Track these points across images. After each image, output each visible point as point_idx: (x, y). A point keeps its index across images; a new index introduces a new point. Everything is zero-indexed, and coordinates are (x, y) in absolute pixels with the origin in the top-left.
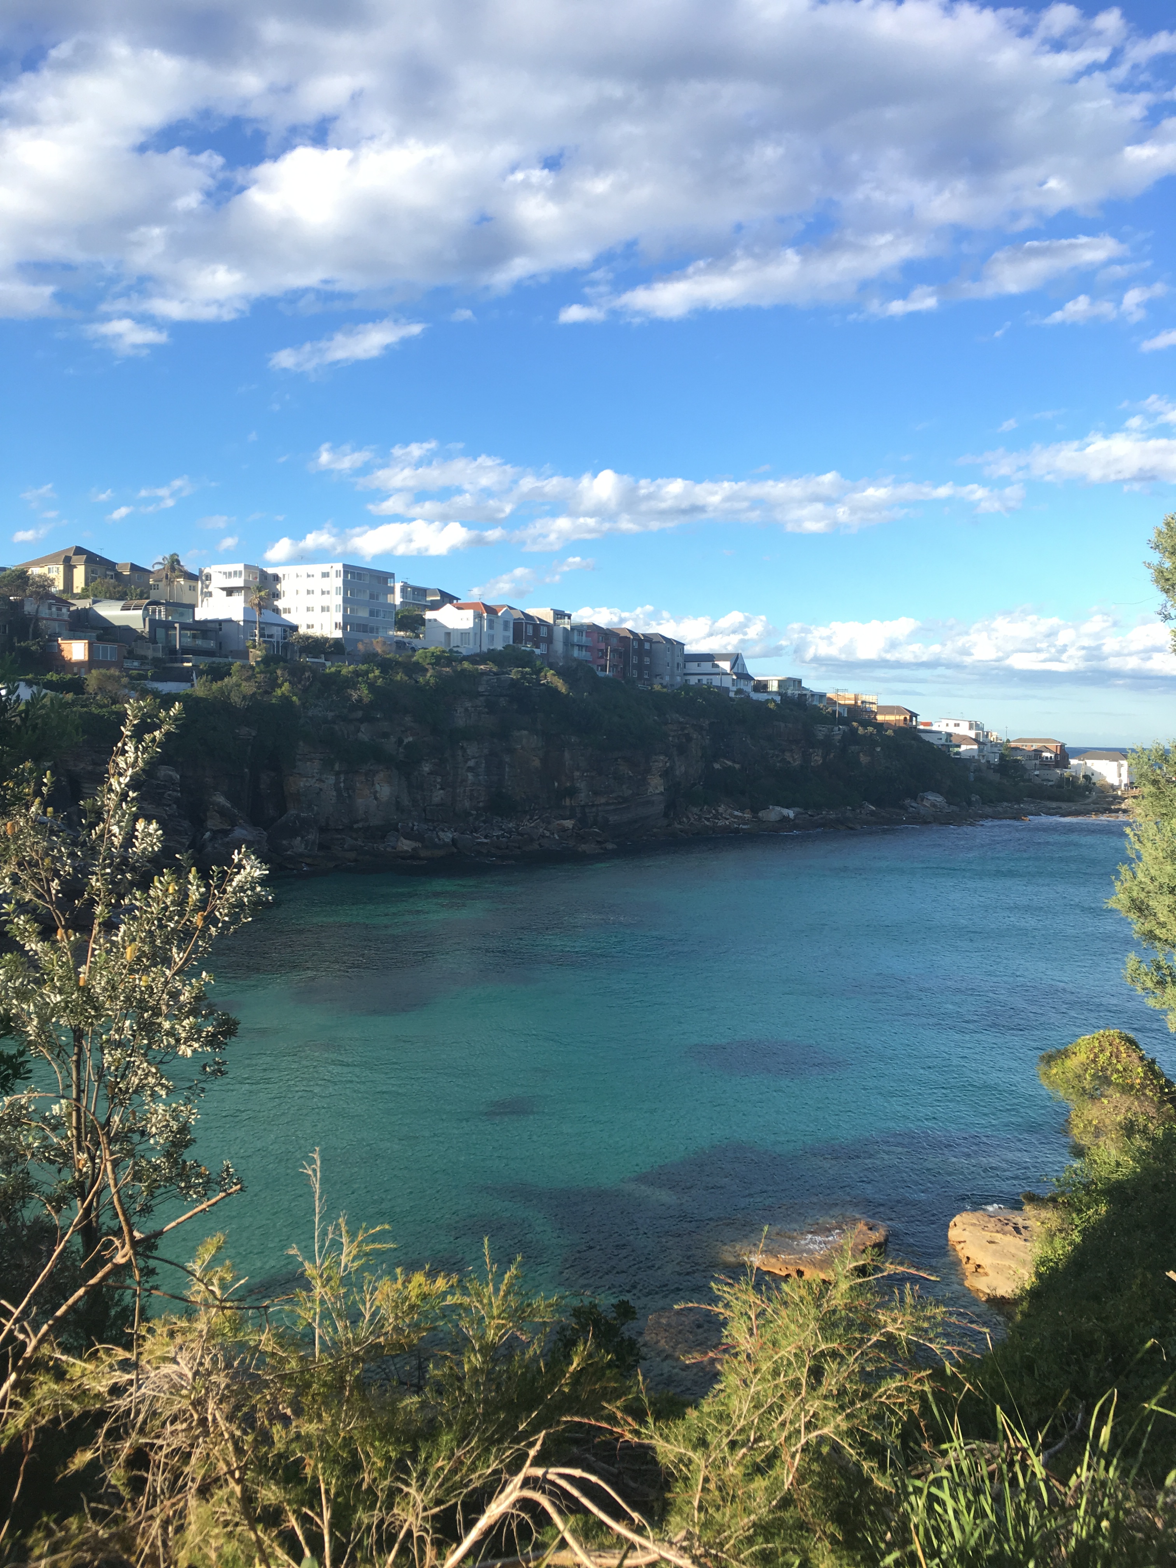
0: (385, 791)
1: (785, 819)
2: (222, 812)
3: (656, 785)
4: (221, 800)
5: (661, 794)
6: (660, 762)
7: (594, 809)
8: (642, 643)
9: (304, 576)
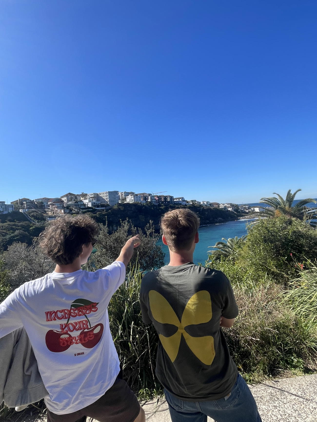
8: (165, 198)
9: (103, 194)
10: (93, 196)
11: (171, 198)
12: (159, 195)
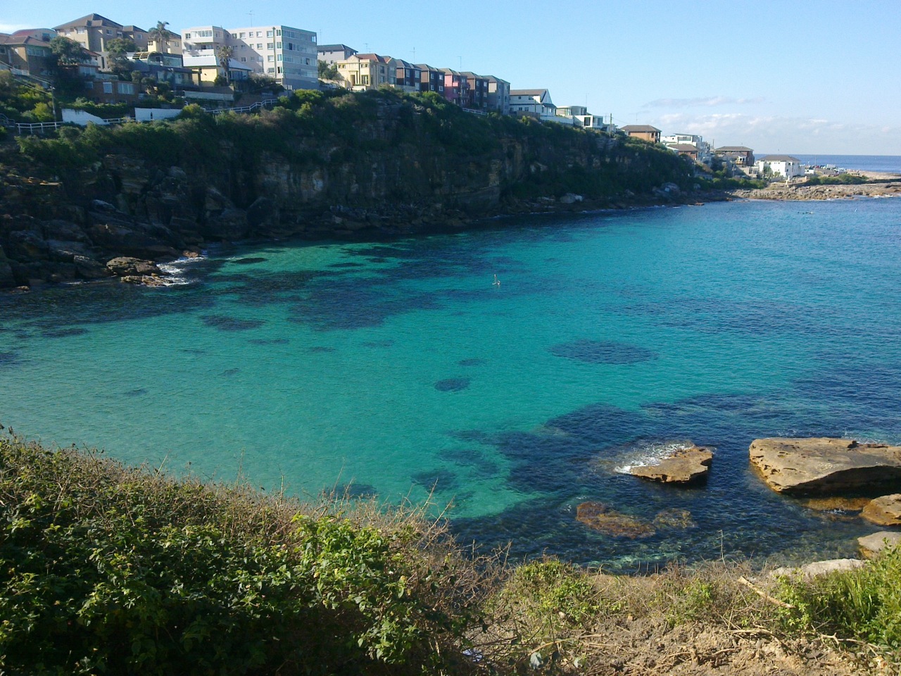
0: (319, 185)
1: (578, 201)
2: (216, 198)
3: (494, 180)
4: (214, 190)
5: (498, 186)
6: (496, 165)
7: (455, 197)
8: (482, 82)
9: (255, 34)
10: (210, 39)
11: (502, 85)
12: (459, 70)
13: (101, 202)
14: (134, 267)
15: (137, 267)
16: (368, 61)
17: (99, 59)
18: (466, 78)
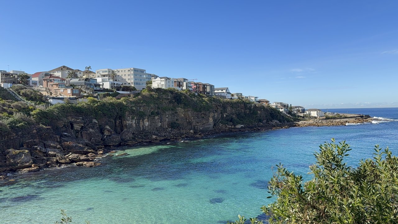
0: (147, 124)
1: (242, 127)
2: (108, 131)
3: (211, 120)
4: (108, 127)
5: (212, 122)
6: (211, 115)
8: (204, 86)
9: (123, 71)
11: (212, 87)
12: (196, 82)
13: (66, 134)
14: (79, 158)
15: (80, 158)
16: (164, 79)
17: (66, 81)
18: (198, 84)
